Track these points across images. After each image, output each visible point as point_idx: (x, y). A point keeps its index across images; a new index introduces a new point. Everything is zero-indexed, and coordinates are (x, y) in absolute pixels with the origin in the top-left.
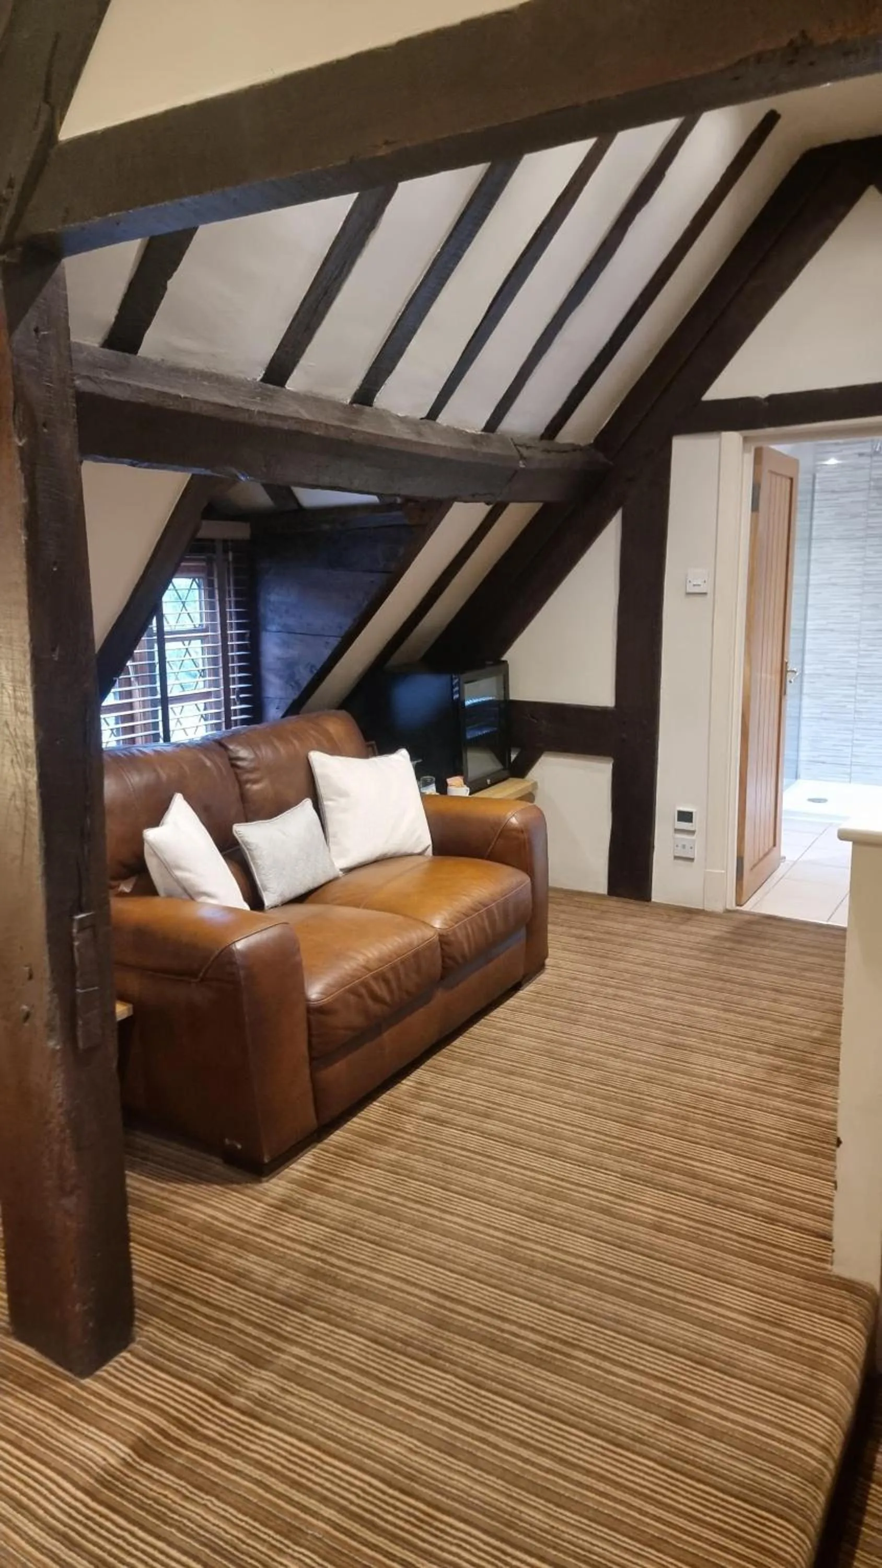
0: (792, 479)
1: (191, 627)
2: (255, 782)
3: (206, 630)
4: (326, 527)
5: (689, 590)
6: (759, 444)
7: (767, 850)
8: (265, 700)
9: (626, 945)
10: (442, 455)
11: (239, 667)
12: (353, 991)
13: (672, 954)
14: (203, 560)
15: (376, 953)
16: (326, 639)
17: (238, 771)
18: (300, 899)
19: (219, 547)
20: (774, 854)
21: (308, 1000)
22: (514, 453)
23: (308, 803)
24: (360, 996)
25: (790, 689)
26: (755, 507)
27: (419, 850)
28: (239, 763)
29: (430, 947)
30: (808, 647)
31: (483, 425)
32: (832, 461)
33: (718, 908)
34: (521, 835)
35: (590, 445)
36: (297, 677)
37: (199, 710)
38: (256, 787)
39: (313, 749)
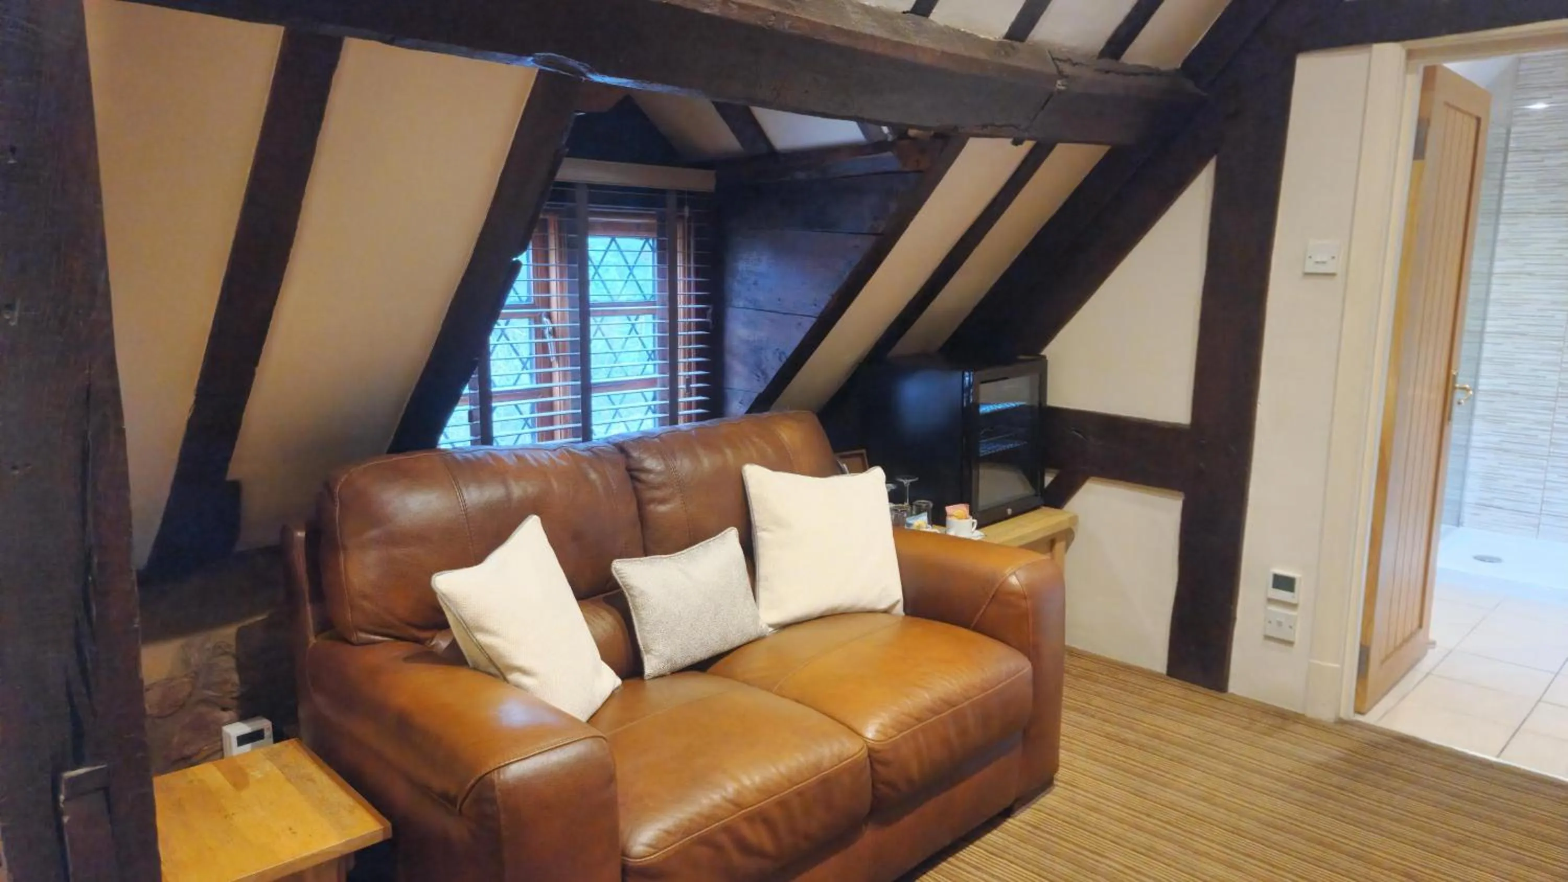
0: (1479, 120)
1: (639, 298)
2: (663, 501)
3: (654, 304)
4: (801, 175)
5: (1308, 270)
6: (1429, 61)
7: (1407, 633)
8: (728, 391)
9: (1181, 761)
10: (926, 60)
11: (697, 349)
12: (705, 841)
13: (1249, 786)
14: (651, 216)
15: (757, 779)
16: (799, 319)
17: (639, 485)
18: (702, 666)
19: (672, 200)
20: (1420, 636)
21: (624, 854)
22: (1051, 69)
23: (732, 536)
24: (718, 848)
25: (1457, 412)
26: (1419, 151)
27: (883, 606)
28: (643, 476)
29: (852, 769)
30: (1486, 354)
31: (1005, 30)
32: (1540, 106)
33: (1326, 714)
34: (1023, 603)
35: (1177, 70)
36: (763, 366)
37: (646, 400)
38: (662, 508)
39: (752, 461)
